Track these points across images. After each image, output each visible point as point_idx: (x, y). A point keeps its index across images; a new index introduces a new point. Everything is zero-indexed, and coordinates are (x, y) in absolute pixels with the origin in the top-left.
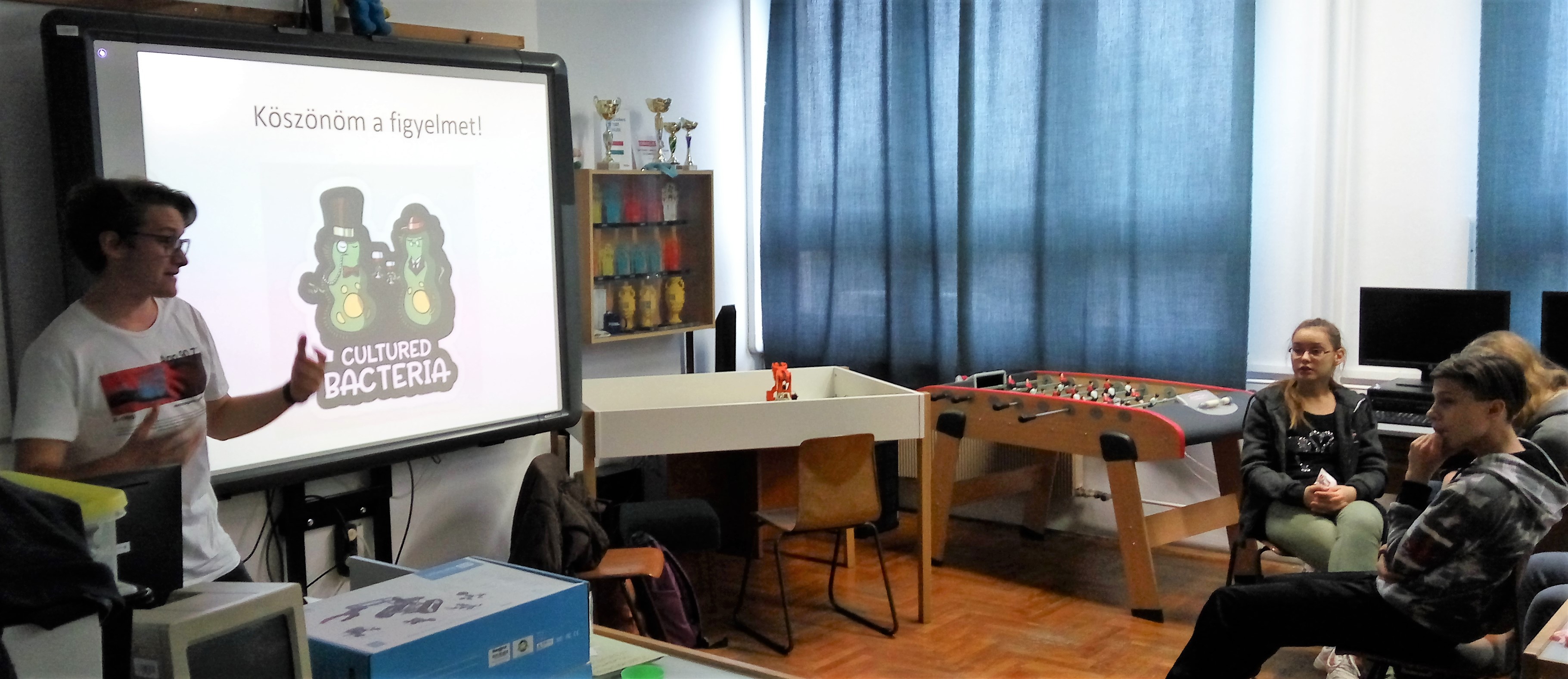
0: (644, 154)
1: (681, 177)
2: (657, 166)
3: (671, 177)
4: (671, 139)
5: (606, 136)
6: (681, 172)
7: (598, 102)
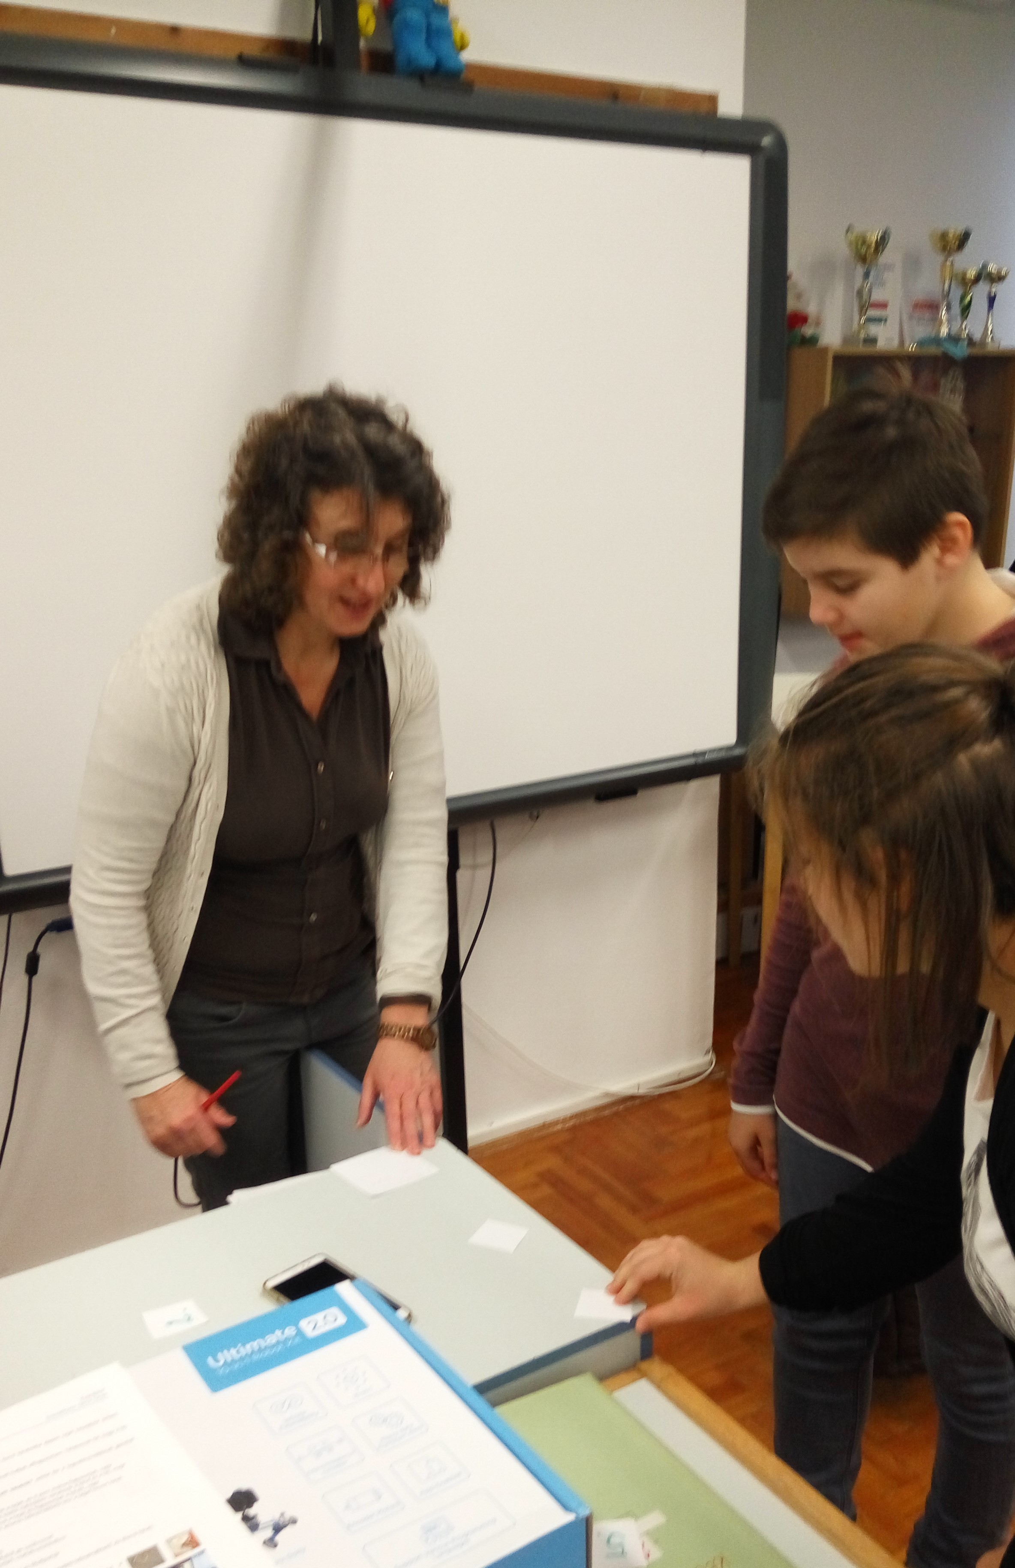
0: (919, 322)
1: (972, 358)
3: (957, 357)
4: (963, 298)
5: (860, 292)
6: (975, 351)
7: (852, 237)
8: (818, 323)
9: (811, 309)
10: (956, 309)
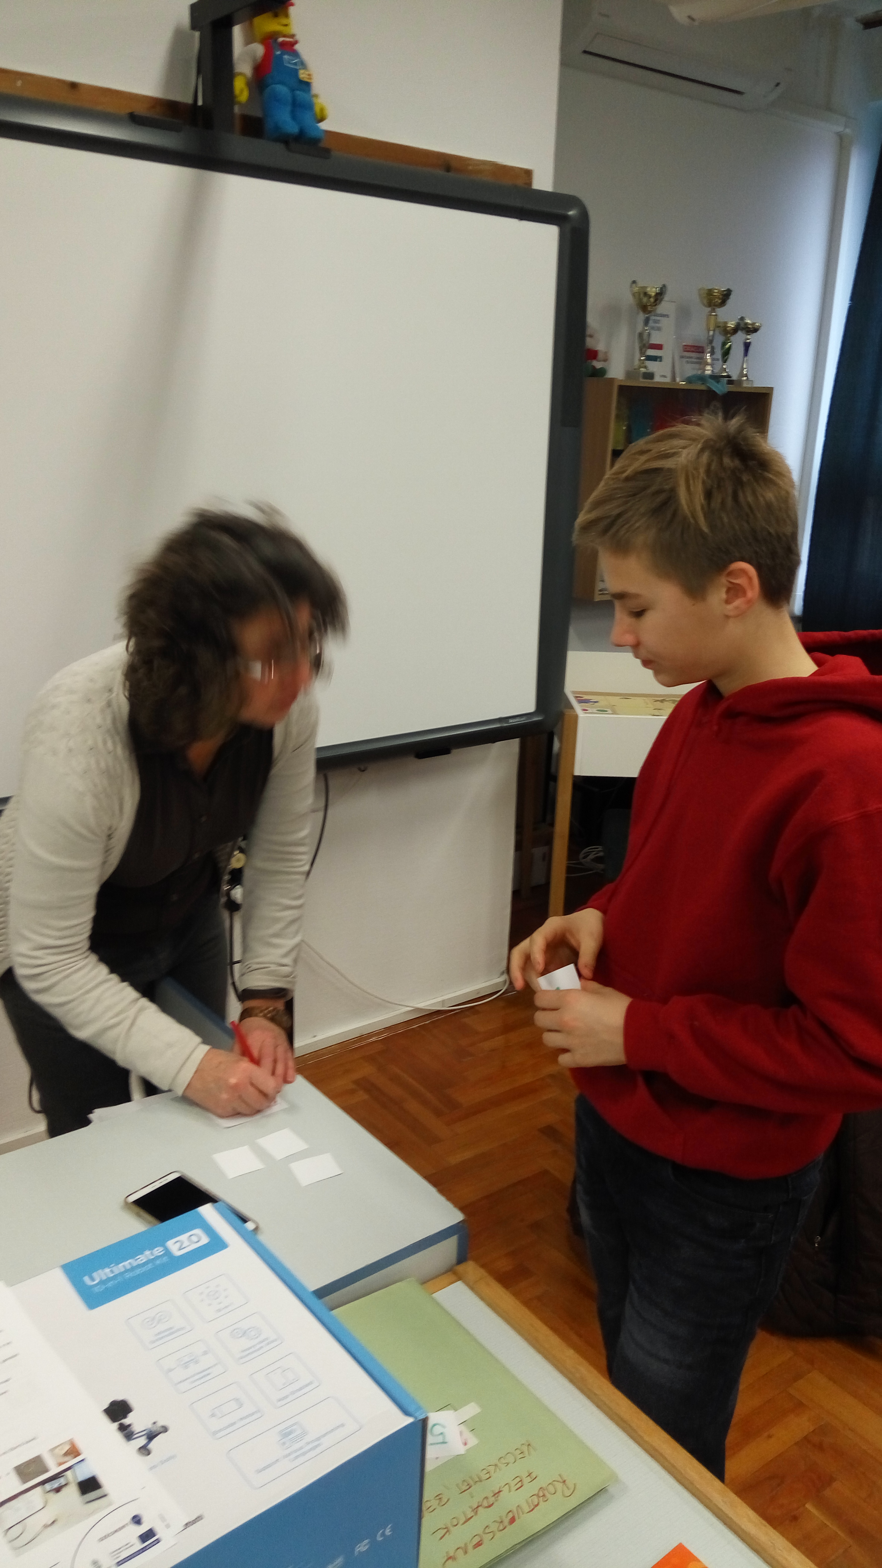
0: (688, 362)
1: (730, 393)
2: (702, 379)
3: (718, 392)
4: (724, 344)
5: (641, 335)
6: (732, 388)
7: (636, 289)
8: (605, 360)
9: (600, 347)
10: (719, 354)
